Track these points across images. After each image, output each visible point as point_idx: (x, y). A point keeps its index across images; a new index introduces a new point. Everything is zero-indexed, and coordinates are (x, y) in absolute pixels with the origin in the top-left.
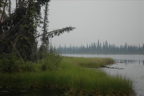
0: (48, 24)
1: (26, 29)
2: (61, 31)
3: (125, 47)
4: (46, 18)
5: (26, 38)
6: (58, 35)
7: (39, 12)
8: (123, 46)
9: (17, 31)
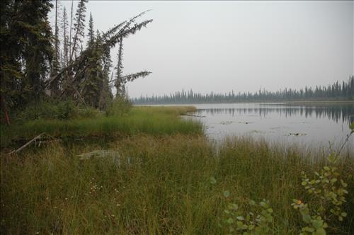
0: (122, 70)
1: (93, 73)
2: (135, 76)
3: (211, 96)
4: (120, 63)
5: (93, 84)
6: (132, 80)
7: (107, 54)
8: (209, 95)
9: (83, 77)
